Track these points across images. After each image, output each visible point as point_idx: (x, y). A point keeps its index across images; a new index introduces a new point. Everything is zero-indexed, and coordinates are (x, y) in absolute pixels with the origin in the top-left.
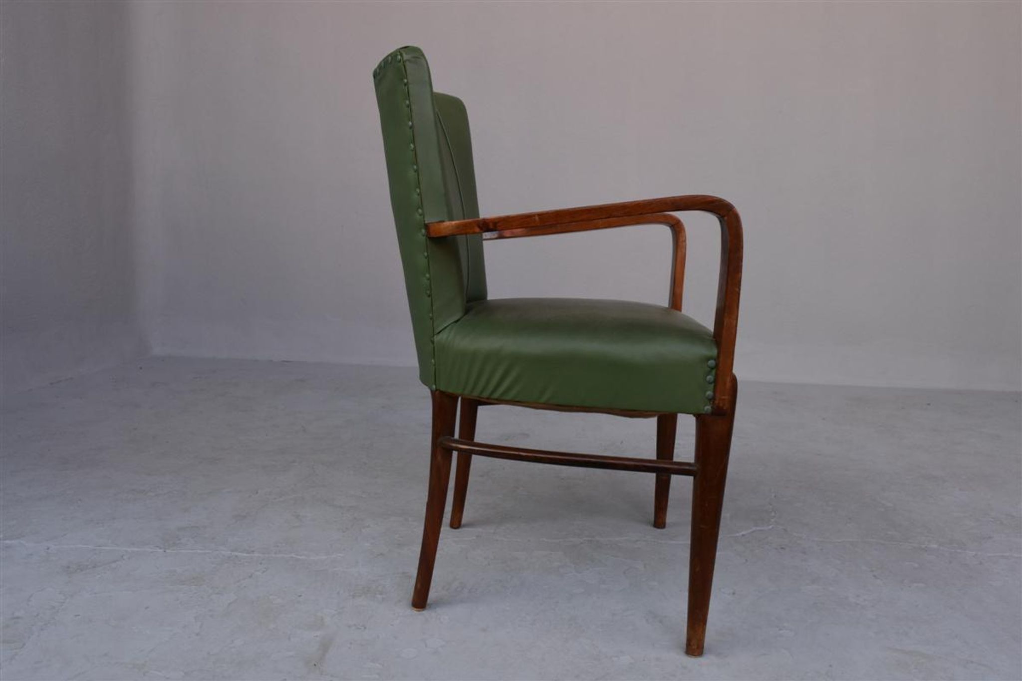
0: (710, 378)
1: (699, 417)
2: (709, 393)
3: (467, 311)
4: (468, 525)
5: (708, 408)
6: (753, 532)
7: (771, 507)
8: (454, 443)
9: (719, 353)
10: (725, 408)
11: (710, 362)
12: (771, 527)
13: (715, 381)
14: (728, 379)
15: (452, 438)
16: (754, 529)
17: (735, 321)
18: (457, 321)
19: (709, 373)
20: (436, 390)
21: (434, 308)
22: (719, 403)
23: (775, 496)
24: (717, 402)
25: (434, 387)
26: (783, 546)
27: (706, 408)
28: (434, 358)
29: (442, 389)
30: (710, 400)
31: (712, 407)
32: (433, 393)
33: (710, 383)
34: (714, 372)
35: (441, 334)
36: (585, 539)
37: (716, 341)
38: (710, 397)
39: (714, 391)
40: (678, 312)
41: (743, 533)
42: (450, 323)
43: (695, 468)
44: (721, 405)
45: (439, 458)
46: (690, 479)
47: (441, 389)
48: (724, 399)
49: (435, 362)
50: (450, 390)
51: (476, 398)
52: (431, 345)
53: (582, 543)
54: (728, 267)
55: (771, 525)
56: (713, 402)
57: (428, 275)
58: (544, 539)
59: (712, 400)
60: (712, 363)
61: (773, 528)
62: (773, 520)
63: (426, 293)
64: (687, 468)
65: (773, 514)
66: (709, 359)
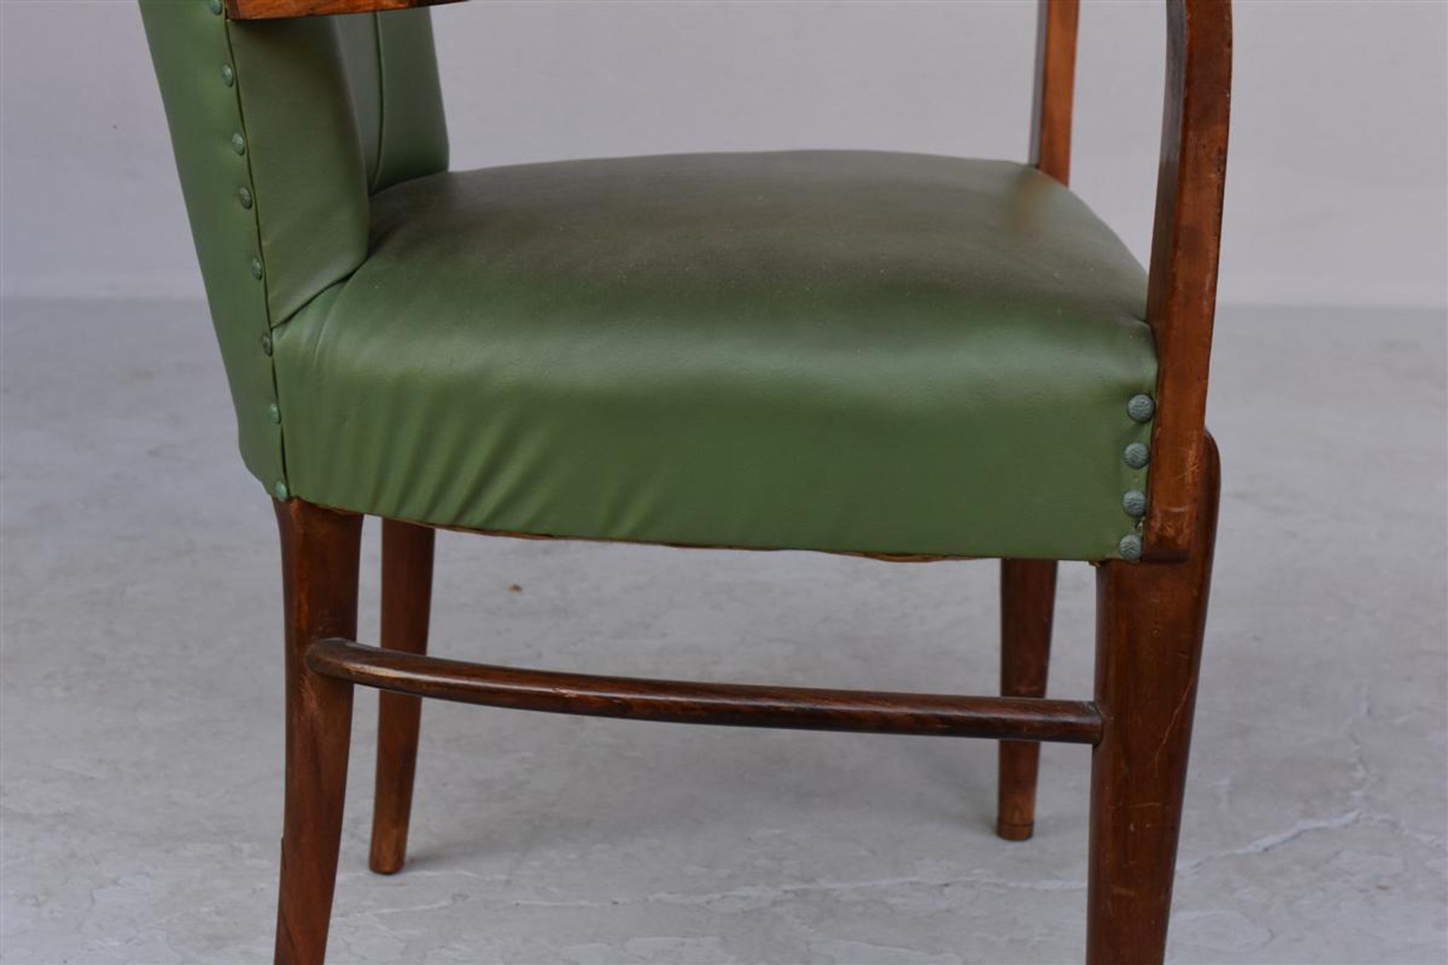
0: (1136, 449)
1: (1104, 566)
2: (1135, 496)
3: (374, 242)
4: (426, 860)
5: (1131, 542)
6: (1297, 836)
7: (1356, 747)
8: (354, 660)
9: (1161, 375)
10: (1180, 542)
11: (1133, 402)
12: (1351, 816)
13: (1152, 460)
14: (1192, 454)
15: (351, 644)
16: (1302, 825)
17: (1209, 276)
18: (345, 279)
19: (1131, 437)
20: (290, 499)
21: (264, 243)
22: (1162, 528)
23: (1369, 711)
24: (1156, 524)
25: (282, 489)
26: (1384, 882)
27: (1126, 540)
28: (277, 400)
29: (309, 496)
30: (1137, 518)
31: (1142, 539)
32: (281, 508)
33: (1134, 466)
34: (1147, 429)
35: (293, 327)
36: (788, 887)
37: (1153, 332)
38: (1135, 510)
39: (1150, 492)
40: (1058, 186)
41: (1267, 841)
42: (321, 287)
43: (1096, 721)
44: (1170, 532)
45: (312, 705)
46: (1082, 753)
47: (304, 497)
48: (1179, 515)
49: (279, 410)
50: (334, 501)
51: (415, 523)
52: (266, 360)
53: (774, 903)
54: (1187, 105)
55: (1352, 810)
56: (1147, 524)
57: (239, 140)
58: (663, 895)
59: (1146, 514)
60: (1140, 404)
61: (1356, 821)
62: (1358, 794)
63: (241, 197)
64: (1072, 719)
65: (1360, 773)
66: (1133, 391)
